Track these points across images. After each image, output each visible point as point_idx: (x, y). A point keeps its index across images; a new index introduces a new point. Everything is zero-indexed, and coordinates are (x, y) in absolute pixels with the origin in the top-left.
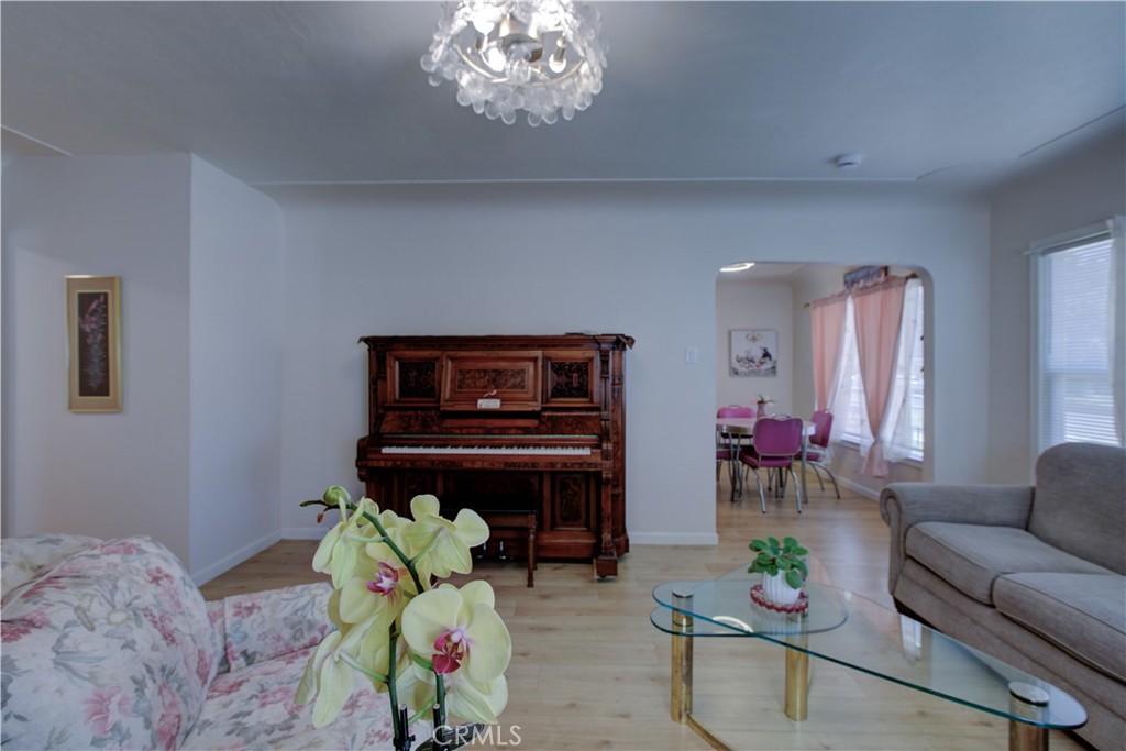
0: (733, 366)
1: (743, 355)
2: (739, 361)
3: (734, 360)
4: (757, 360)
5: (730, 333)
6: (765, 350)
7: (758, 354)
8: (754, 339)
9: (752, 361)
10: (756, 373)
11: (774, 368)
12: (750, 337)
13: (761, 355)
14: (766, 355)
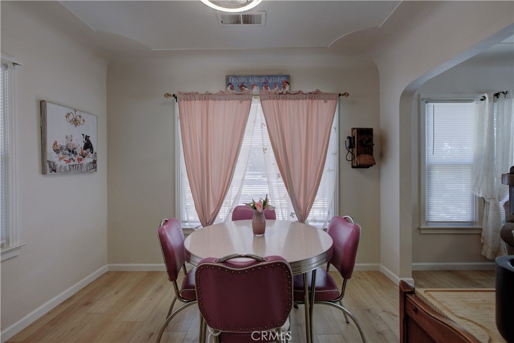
0: (49, 158)
1: (62, 142)
2: (57, 151)
3: (50, 149)
4: (79, 151)
5: (42, 105)
6: (87, 138)
7: (80, 143)
8: (75, 122)
9: (73, 152)
10: (76, 169)
11: (95, 162)
12: (71, 117)
13: (82, 145)
14: (88, 145)
